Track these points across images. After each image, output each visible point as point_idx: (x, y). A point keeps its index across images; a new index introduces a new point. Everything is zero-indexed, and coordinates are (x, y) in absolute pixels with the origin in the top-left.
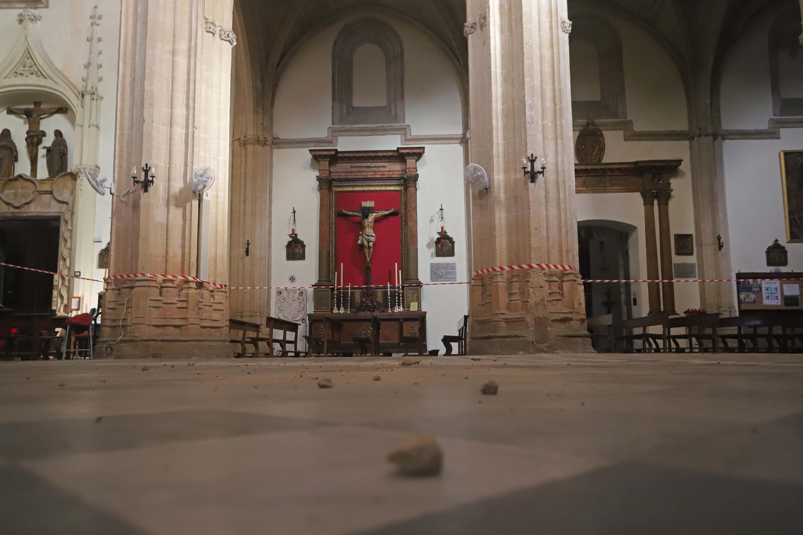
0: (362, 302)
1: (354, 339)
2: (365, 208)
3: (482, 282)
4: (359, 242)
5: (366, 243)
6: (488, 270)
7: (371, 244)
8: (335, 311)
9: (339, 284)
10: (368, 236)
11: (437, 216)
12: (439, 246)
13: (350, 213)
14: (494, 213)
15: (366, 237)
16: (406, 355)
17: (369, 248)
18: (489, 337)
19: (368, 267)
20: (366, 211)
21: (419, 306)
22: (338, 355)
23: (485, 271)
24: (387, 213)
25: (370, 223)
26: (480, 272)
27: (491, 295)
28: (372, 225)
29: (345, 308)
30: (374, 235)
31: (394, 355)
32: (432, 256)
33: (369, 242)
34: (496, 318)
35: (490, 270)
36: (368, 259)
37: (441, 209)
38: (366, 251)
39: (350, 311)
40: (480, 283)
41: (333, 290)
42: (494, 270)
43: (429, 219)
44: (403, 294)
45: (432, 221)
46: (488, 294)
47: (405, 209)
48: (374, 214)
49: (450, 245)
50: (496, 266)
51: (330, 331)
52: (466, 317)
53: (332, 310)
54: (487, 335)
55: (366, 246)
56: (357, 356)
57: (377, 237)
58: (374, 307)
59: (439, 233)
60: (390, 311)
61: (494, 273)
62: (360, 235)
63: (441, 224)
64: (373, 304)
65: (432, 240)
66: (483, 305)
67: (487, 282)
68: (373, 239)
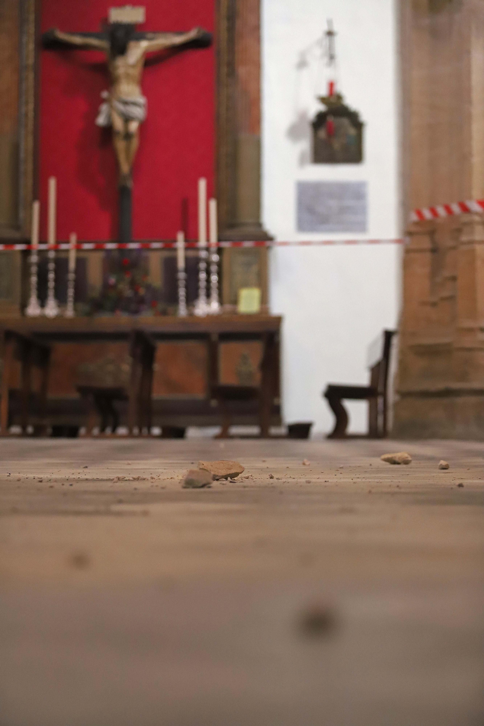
0: (106, 286)
1: (83, 390)
2: (119, 26)
3: (433, 241)
4: (101, 120)
5: (118, 124)
6: (448, 209)
7: (134, 126)
8: (33, 310)
9: (43, 239)
10: (126, 103)
11: (318, 52)
12: (322, 134)
13: (77, 40)
14: (469, 52)
15: (121, 107)
16: (224, 435)
17: (128, 136)
18: (447, 393)
19: (124, 192)
20: (120, 34)
21: (264, 299)
22: (38, 433)
23: (441, 211)
24: (178, 40)
25: (133, 66)
26: (427, 214)
27: (454, 279)
28: (136, 72)
29: (61, 299)
30: (142, 100)
31: (192, 432)
32: (302, 162)
33: (127, 119)
34: (467, 342)
35: (456, 209)
36: (125, 168)
37: (330, 34)
38: (120, 145)
39: (75, 309)
40: (426, 243)
41: (26, 253)
42: (465, 209)
43: (295, 59)
44: (220, 264)
45: (302, 64)
46: (447, 273)
47: (231, 29)
48: (144, 45)
49: (352, 131)
50: (470, 198)
51: (18, 366)
52: (388, 335)
53: (24, 305)
54: (440, 385)
55: (118, 133)
56: (89, 435)
57: (150, 107)
58: (141, 301)
59: (323, 100)
60: (182, 311)
61: (466, 218)
62: (103, 101)
63: (327, 74)
64: (136, 292)
65: (302, 116)
66: (434, 304)
67: (446, 241)
68: (139, 112)
